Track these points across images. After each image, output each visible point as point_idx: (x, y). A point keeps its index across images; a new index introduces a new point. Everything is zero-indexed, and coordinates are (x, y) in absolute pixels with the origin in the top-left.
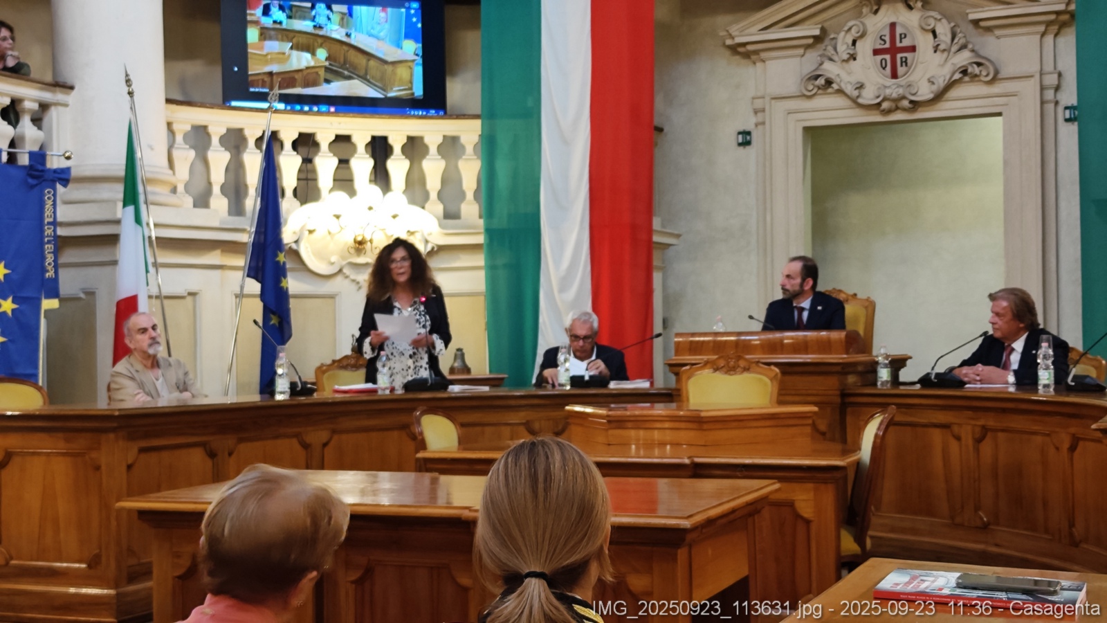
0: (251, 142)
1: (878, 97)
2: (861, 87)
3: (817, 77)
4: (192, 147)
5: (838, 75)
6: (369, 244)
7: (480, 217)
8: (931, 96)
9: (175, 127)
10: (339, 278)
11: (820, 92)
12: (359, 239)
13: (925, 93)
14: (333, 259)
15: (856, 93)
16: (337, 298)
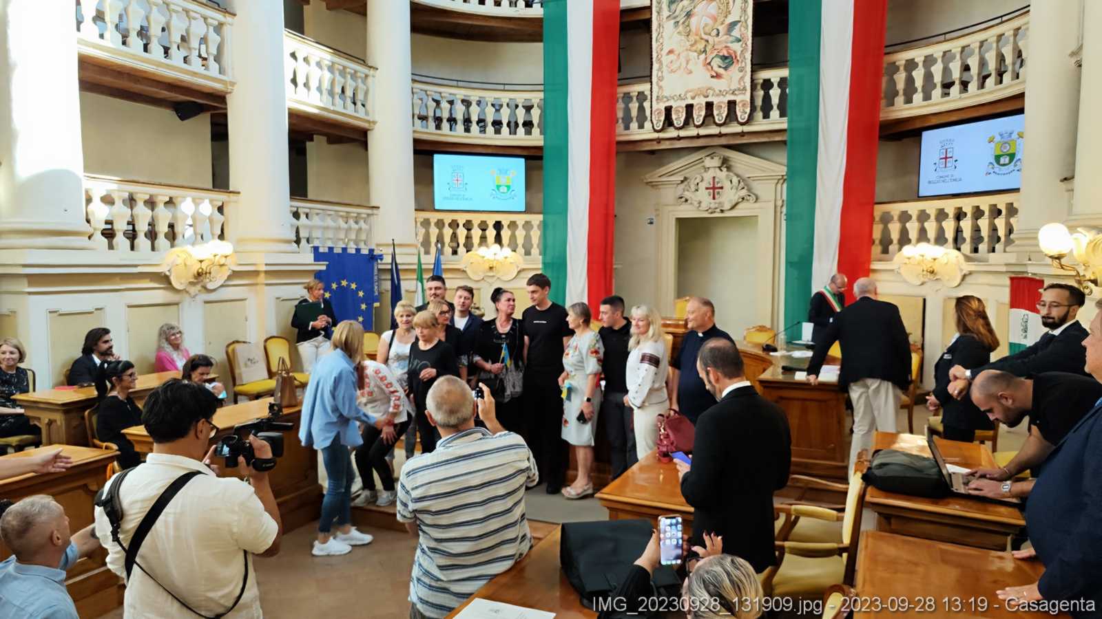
0: (447, 225)
1: (707, 207)
2: (700, 202)
3: (682, 197)
4: (424, 227)
5: (690, 197)
6: (494, 269)
7: (540, 254)
8: (729, 208)
9: (417, 220)
10: (482, 282)
11: (683, 203)
12: (491, 266)
13: (727, 206)
14: (480, 273)
15: (697, 205)
16: (482, 290)
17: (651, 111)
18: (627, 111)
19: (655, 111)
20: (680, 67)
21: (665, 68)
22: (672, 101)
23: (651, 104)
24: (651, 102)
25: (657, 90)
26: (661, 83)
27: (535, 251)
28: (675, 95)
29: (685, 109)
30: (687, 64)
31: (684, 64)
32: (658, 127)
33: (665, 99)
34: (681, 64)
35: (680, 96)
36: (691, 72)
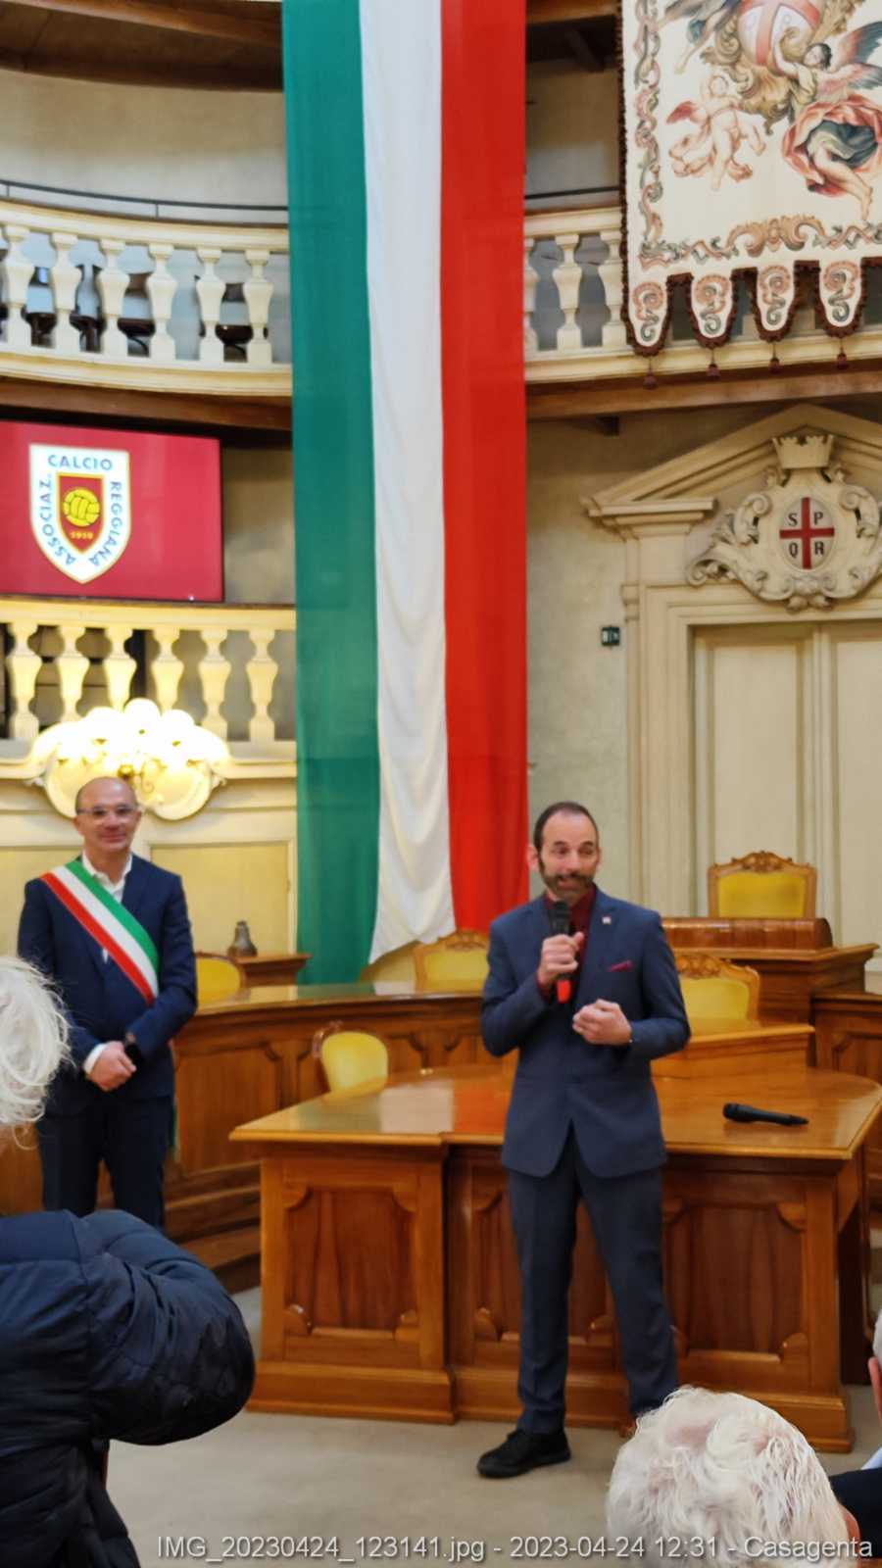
1: (785, 591)
2: (764, 577)
3: (706, 563)
5: (736, 562)
11: (712, 581)
13: (845, 588)
15: (757, 586)
17: (626, 291)
18: (548, 292)
19: (637, 292)
20: (711, 160)
21: (665, 162)
22: (691, 258)
23: (625, 272)
24: (625, 263)
25: (643, 227)
26: (654, 207)
27: (262, 726)
28: (702, 243)
29: (730, 285)
30: (734, 148)
31: (724, 151)
32: (648, 338)
33: (667, 255)
34: (714, 149)
35: (714, 244)
36: (747, 173)
